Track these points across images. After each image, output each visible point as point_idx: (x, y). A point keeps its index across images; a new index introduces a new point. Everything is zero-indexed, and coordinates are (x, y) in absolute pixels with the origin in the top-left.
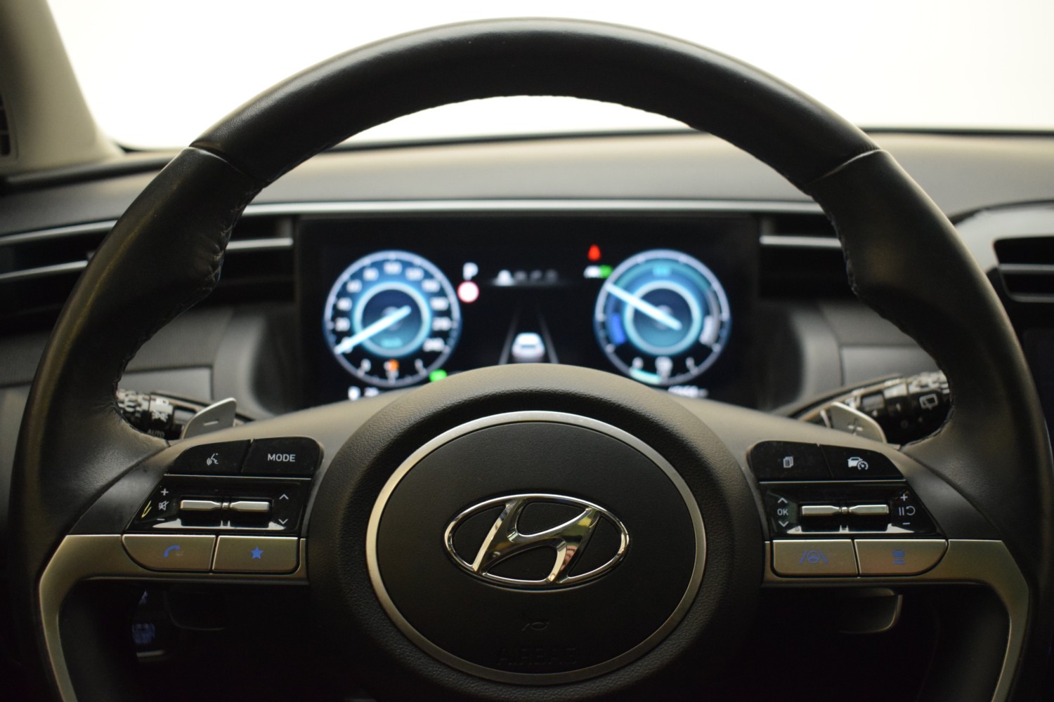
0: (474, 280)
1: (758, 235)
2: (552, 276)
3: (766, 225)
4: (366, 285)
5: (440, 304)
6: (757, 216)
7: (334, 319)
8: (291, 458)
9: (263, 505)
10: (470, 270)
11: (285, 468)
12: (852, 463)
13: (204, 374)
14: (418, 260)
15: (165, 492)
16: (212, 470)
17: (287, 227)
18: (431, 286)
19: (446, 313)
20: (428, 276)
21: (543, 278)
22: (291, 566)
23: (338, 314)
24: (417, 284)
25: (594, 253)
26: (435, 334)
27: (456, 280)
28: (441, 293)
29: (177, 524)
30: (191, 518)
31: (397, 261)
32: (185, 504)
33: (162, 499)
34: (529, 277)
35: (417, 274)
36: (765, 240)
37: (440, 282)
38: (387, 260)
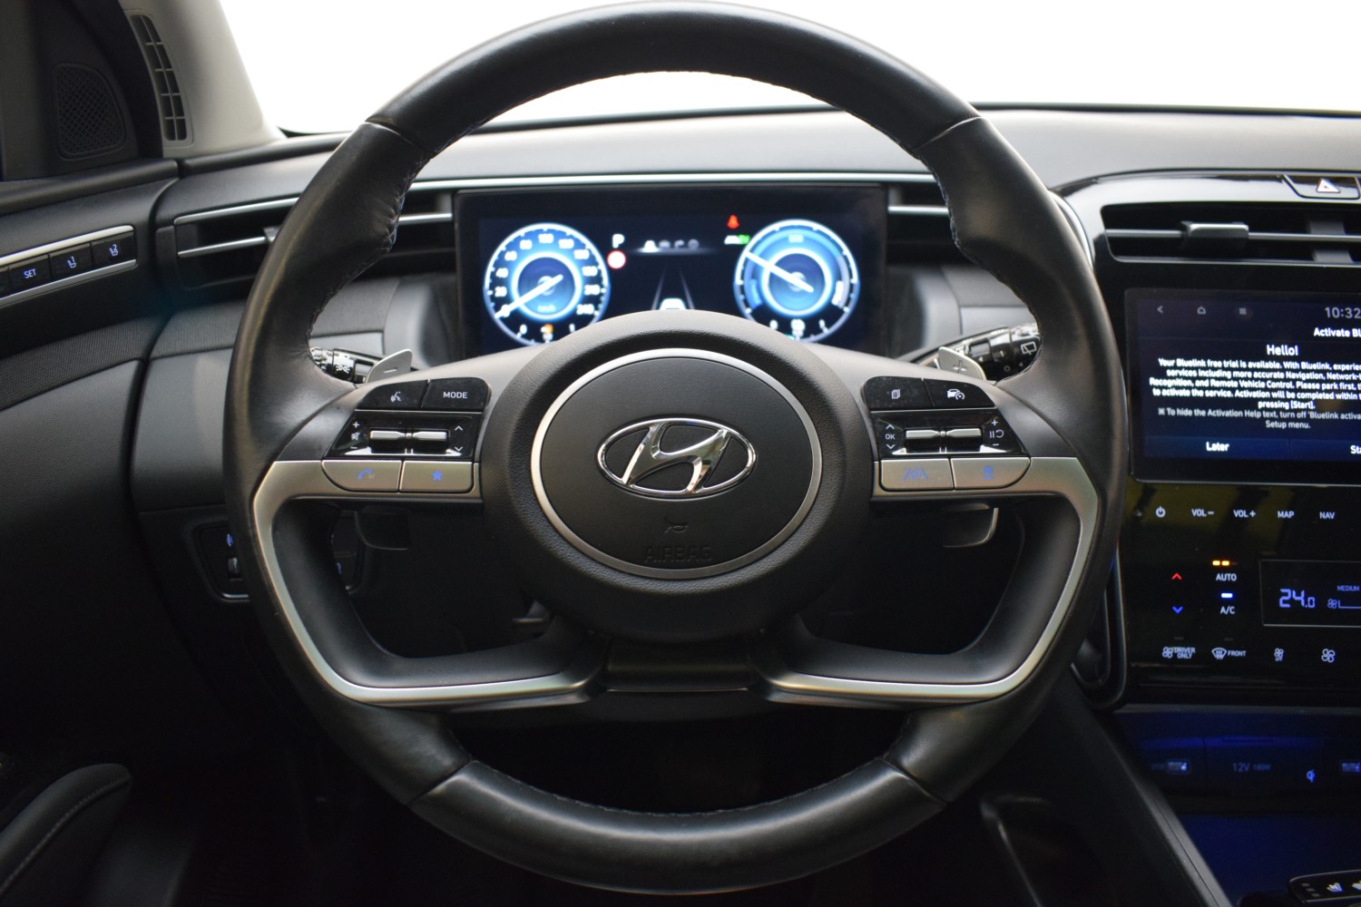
0: (622, 248)
1: (886, 204)
2: (694, 244)
3: (893, 195)
4: (521, 253)
5: (591, 271)
6: (886, 185)
7: (492, 287)
8: (464, 395)
9: (441, 435)
10: (618, 239)
11: (459, 404)
12: (951, 394)
13: (378, 336)
14: (569, 231)
15: (356, 425)
16: (396, 406)
17: (447, 202)
18: (582, 255)
19: (597, 280)
20: (579, 245)
21: (686, 245)
22: (467, 487)
23: (496, 282)
24: (570, 252)
25: (733, 222)
26: (587, 300)
27: (606, 250)
28: (591, 261)
29: (367, 451)
30: (379, 446)
31: (550, 231)
32: (374, 434)
33: (355, 430)
34: (672, 246)
35: (569, 244)
36: (893, 209)
37: (590, 251)
38: (541, 231)
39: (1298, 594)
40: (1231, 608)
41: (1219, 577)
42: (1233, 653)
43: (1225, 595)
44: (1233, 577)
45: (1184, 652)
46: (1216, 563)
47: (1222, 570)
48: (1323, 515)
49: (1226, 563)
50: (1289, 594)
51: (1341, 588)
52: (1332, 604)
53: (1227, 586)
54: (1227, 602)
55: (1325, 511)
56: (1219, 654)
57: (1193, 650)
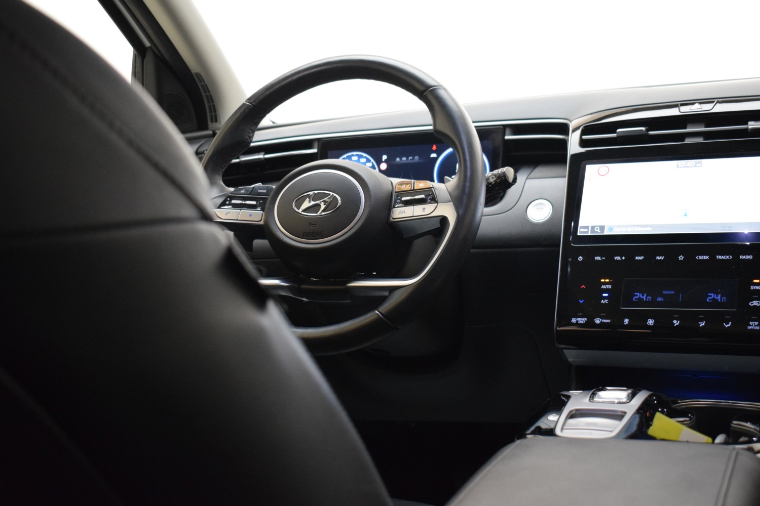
0: (386, 161)
1: (504, 135)
2: (417, 158)
3: (508, 131)
6: (505, 127)
8: (265, 191)
9: (254, 203)
10: (385, 157)
11: (262, 194)
12: (420, 185)
14: (364, 155)
15: (228, 199)
16: (242, 194)
17: (316, 144)
18: (369, 165)
20: (368, 161)
21: (413, 159)
22: (260, 219)
24: (364, 164)
25: (434, 147)
27: (379, 162)
28: (373, 167)
29: (230, 207)
30: (235, 206)
31: (357, 155)
32: (233, 202)
33: (227, 201)
34: (407, 159)
35: (363, 160)
36: (507, 137)
37: (372, 163)
38: (353, 155)
39: (643, 295)
40: (606, 301)
41: (603, 287)
42: (605, 321)
43: (604, 295)
44: (609, 287)
45: (582, 320)
46: (603, 280)
47: (605, 283)
48: (658, 258)
49: (607, 280)
50: (639, 295)
51: (665, 292)
52: (659, 299)
53: (606, 291)
54: (605, 298)
55: (659, 256)
56: (598, 321)
57: (586, 319)
